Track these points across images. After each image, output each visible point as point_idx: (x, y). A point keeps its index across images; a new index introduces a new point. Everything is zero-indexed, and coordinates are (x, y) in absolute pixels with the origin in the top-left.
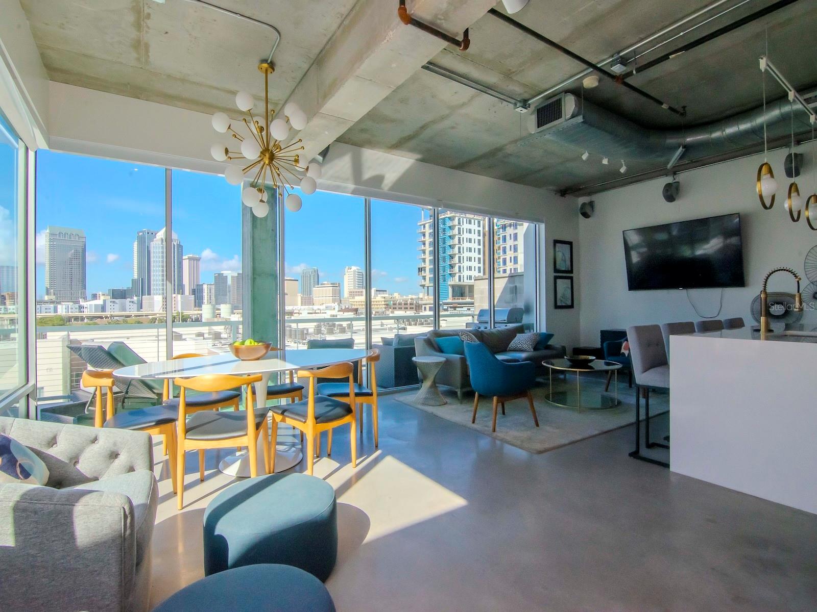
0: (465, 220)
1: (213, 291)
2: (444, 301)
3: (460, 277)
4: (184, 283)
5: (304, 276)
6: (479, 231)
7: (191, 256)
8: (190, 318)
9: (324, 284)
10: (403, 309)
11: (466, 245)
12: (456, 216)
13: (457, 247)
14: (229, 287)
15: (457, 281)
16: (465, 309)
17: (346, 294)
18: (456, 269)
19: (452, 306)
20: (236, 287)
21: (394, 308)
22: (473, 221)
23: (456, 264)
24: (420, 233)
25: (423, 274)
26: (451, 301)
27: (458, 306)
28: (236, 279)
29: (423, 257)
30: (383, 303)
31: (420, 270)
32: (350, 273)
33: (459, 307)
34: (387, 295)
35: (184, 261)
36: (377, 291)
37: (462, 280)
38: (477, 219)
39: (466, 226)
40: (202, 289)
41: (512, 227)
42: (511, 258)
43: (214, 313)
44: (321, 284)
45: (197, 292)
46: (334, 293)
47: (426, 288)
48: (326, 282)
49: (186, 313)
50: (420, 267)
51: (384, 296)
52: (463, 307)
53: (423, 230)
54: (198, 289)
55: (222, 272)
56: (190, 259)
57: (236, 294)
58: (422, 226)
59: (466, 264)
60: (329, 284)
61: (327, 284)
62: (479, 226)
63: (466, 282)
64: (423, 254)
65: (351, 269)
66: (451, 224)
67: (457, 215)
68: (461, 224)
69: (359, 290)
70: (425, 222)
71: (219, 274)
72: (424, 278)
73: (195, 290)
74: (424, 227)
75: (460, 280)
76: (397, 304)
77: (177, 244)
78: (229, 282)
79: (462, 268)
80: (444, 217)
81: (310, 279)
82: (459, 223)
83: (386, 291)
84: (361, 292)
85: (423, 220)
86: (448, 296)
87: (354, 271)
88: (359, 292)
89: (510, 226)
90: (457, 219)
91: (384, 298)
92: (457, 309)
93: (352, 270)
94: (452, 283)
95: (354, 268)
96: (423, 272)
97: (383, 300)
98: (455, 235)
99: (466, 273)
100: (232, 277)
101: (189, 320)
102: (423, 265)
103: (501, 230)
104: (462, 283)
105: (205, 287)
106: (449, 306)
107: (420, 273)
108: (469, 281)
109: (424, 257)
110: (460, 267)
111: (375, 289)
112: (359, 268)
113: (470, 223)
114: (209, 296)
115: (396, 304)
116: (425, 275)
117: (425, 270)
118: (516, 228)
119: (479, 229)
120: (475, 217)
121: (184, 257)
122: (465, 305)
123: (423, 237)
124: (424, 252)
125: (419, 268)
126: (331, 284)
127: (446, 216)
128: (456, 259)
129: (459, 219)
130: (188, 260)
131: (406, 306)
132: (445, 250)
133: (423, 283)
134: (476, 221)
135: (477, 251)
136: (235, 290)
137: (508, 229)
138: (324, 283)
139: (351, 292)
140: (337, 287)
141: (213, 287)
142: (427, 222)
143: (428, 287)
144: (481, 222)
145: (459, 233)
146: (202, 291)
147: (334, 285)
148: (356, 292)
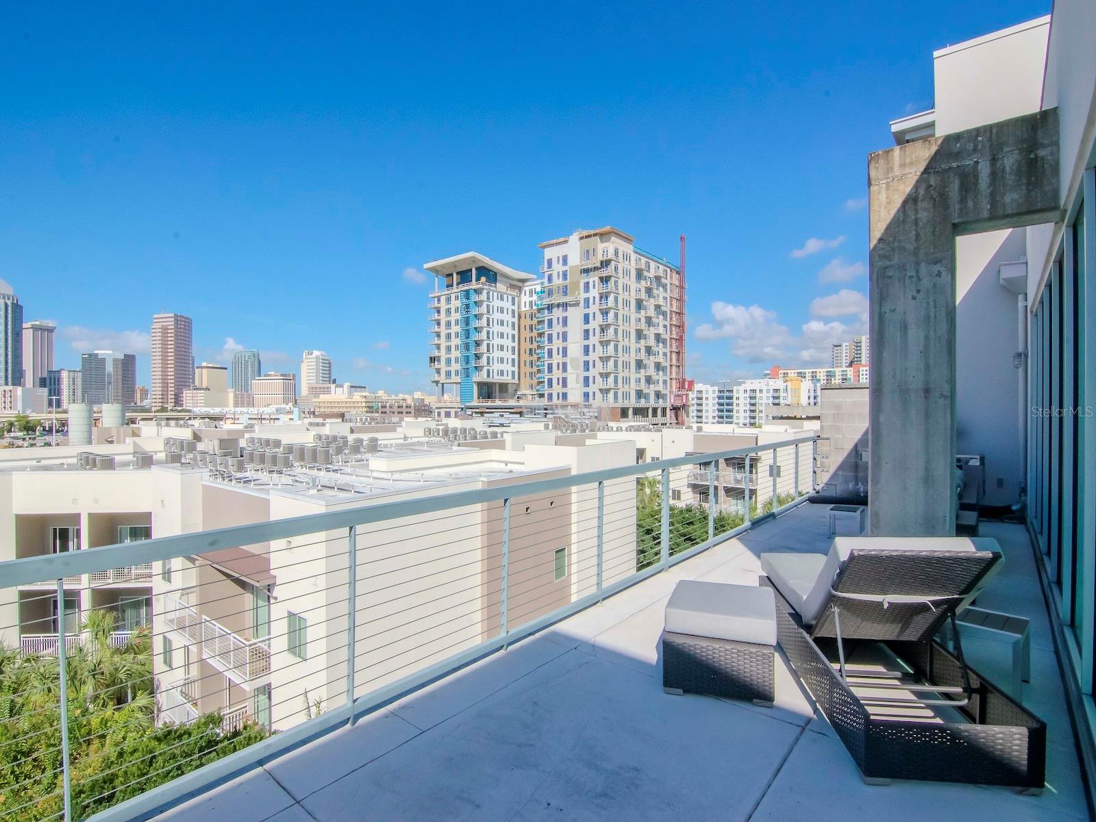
0: (495, 294)
1: (79, 382)
2: (467, 404)
3: (488, 371)
4: (24, 369)
5: (237, 362)
6: (513, 312)
7: (38, 323)
8: (41, 425)
9: (270, 375)
10: (396, 413)
11: (496, 329)
12: (483, 289)
13: (485, 331)
14: (109, 375)
15: (486, 376)
16: (497, 415)
17: (304, 391)
18: (484, 361)
19: (477, 410)
20: (120, 377)
21: (382, 412)
22: (505, 296)
23: (483, 353)
24: (434, 308)
25: (437, 366)
26: (476, 404)
27: (487, 410)
28: (120, 363)
29: (436, 342)
30: (364, 404)
31: (433, 360)
32: (311, 360)
33: (487, 413)
34: (367, 394)
35: (24, 331)
36: (352, 387)
37: (491, 377)
38: (510, 295)
39: (496, 303)
40: (59, 379)
41: (561, 308)
42: (558, 348)
43: (90, 417)
44: (265, 376)
45: (50, 382)
46: (285, 388)
47: (440, 385)
48: (273, 373)
49: (34, 416)
50: (433, 356)
51: (364, 394)
52: (493, 412)
53: (436, 305)
54: (50, 379)
55: (96, 352)
56: (35, 328)
57: (120, 387)
58: (436, 299)
59: (497, 354)
60: (277, 376)
61: (275, 376)
62: (513, 304)
63: (496, 379)
64: (436, 338)
65: (312, 354)
66: (477, 299)
67: (485, 287)
68: (491, 300)
69: (324, 386)
70: (440, 294)
71: (90, 355)
72: (438, 371)
73: (45, 379)
74: (439, 300)
75: (488, 376)
76: (388, 408)
77: (13, 303)
78: (109, 368)
79: (491, 359)
80: (467, 288)
81: (246, 368)
82: (488, 298)
83: (365, 387)
84: (328, 388)
85: (437, 290)
86: (472, 397)
87: (317, 357)
88: (324, 388)
89: (558, 306)
90: (485, 292)
91: (365, 397)
92: (485, 415)
93: (313, 356)
94: (479, 380)
95: (316, 353)
96: (436, 362)
97: (364, 400)
98: (482, 315)
99: (496, 367)
100: (115, 360)
101: (38, 428)
102: (437, 354)
103: (546, 311)
104: (490, 380)
105: (64, 375)
106: (474, 410)
107: (433, 364)
108: (499, 377)
109: (439, 342)
110: (488, 358)
111: (349, 384)
112: (323, 353)
113: (502, 299)
114: (71, 391)
115: (385, 407)
116: (439, 367)
117: (439, 361)
118: (566, 310)
119: (513, 308)
120: (508, 292)
121: (24, 326)
122: (496, 410)
123: (436, 314)
124: (438, 335)
125: (431, 358)
126: (281, 375)
127: (471, 287)
128: (484, 348)
129: (488, 293)
130: (31, 330)
131: (400, 410)
132: (469, 334)
133: (437, 379)
134: (510, 298)
135: (510, 337)
136: (120, 381)
137: (555, 310)
138: (269, 373)
139: (312, 388)
140: (290, 381)
141: (80, 375)
142: (443, 293)
143: (443, 384)
144: (516, 298)
145: (488, 312)
146: (58, 381)
147: (285, 377)
148: (320, 388)
